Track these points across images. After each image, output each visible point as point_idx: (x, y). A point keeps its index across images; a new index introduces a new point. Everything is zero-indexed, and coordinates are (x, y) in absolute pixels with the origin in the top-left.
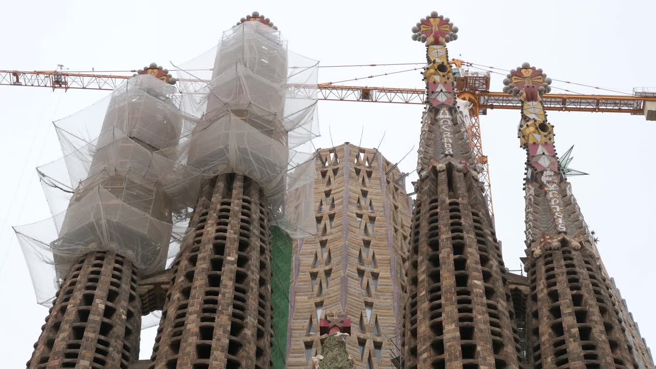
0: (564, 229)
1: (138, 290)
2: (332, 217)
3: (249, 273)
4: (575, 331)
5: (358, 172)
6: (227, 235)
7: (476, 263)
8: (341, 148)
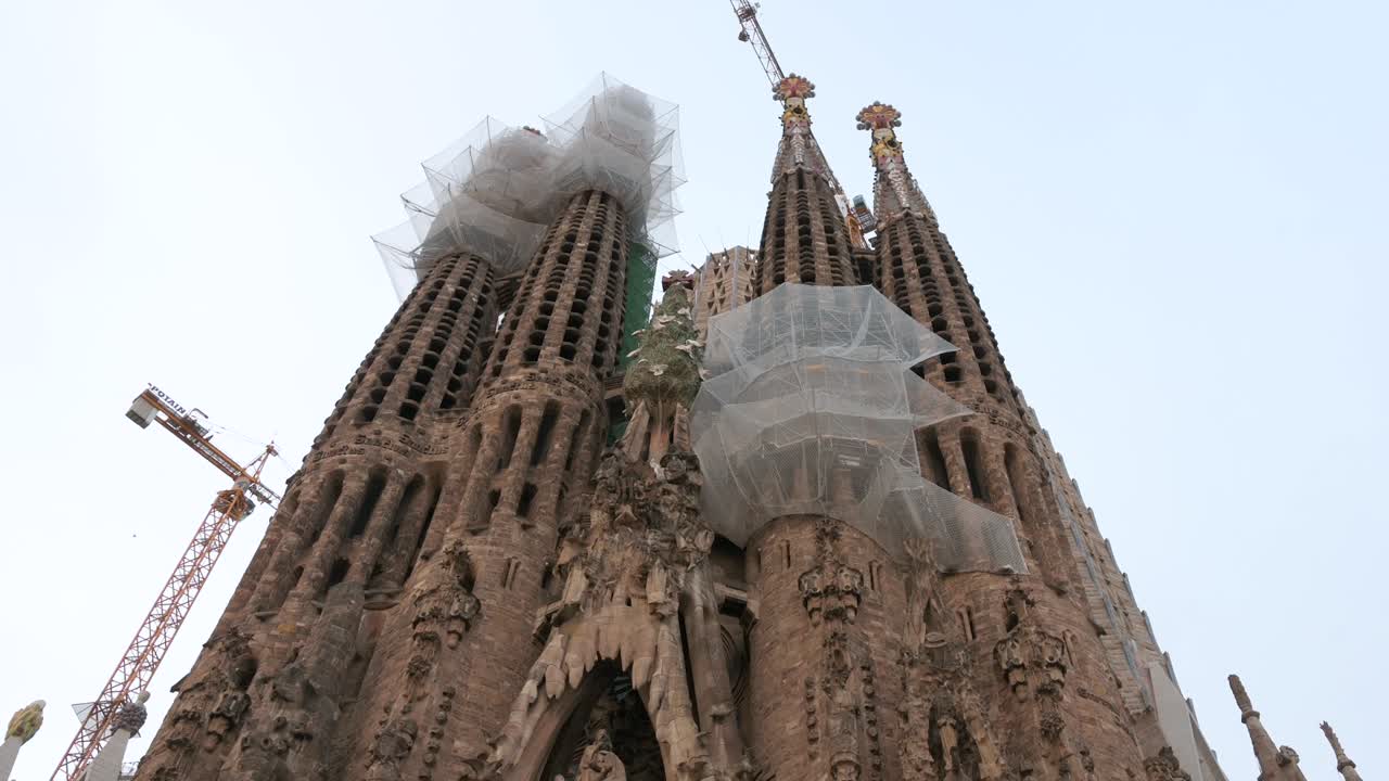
0: (908, 205)
1: (493, 283)
2: (722, 301)
3: (600, 257)
4: (916, 271)
5: (748, 267)
6: (580, 229)
7: (820, 230)
8: (732, 250)
